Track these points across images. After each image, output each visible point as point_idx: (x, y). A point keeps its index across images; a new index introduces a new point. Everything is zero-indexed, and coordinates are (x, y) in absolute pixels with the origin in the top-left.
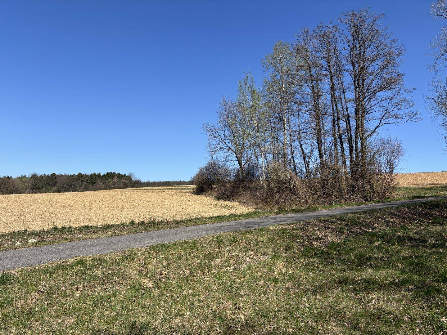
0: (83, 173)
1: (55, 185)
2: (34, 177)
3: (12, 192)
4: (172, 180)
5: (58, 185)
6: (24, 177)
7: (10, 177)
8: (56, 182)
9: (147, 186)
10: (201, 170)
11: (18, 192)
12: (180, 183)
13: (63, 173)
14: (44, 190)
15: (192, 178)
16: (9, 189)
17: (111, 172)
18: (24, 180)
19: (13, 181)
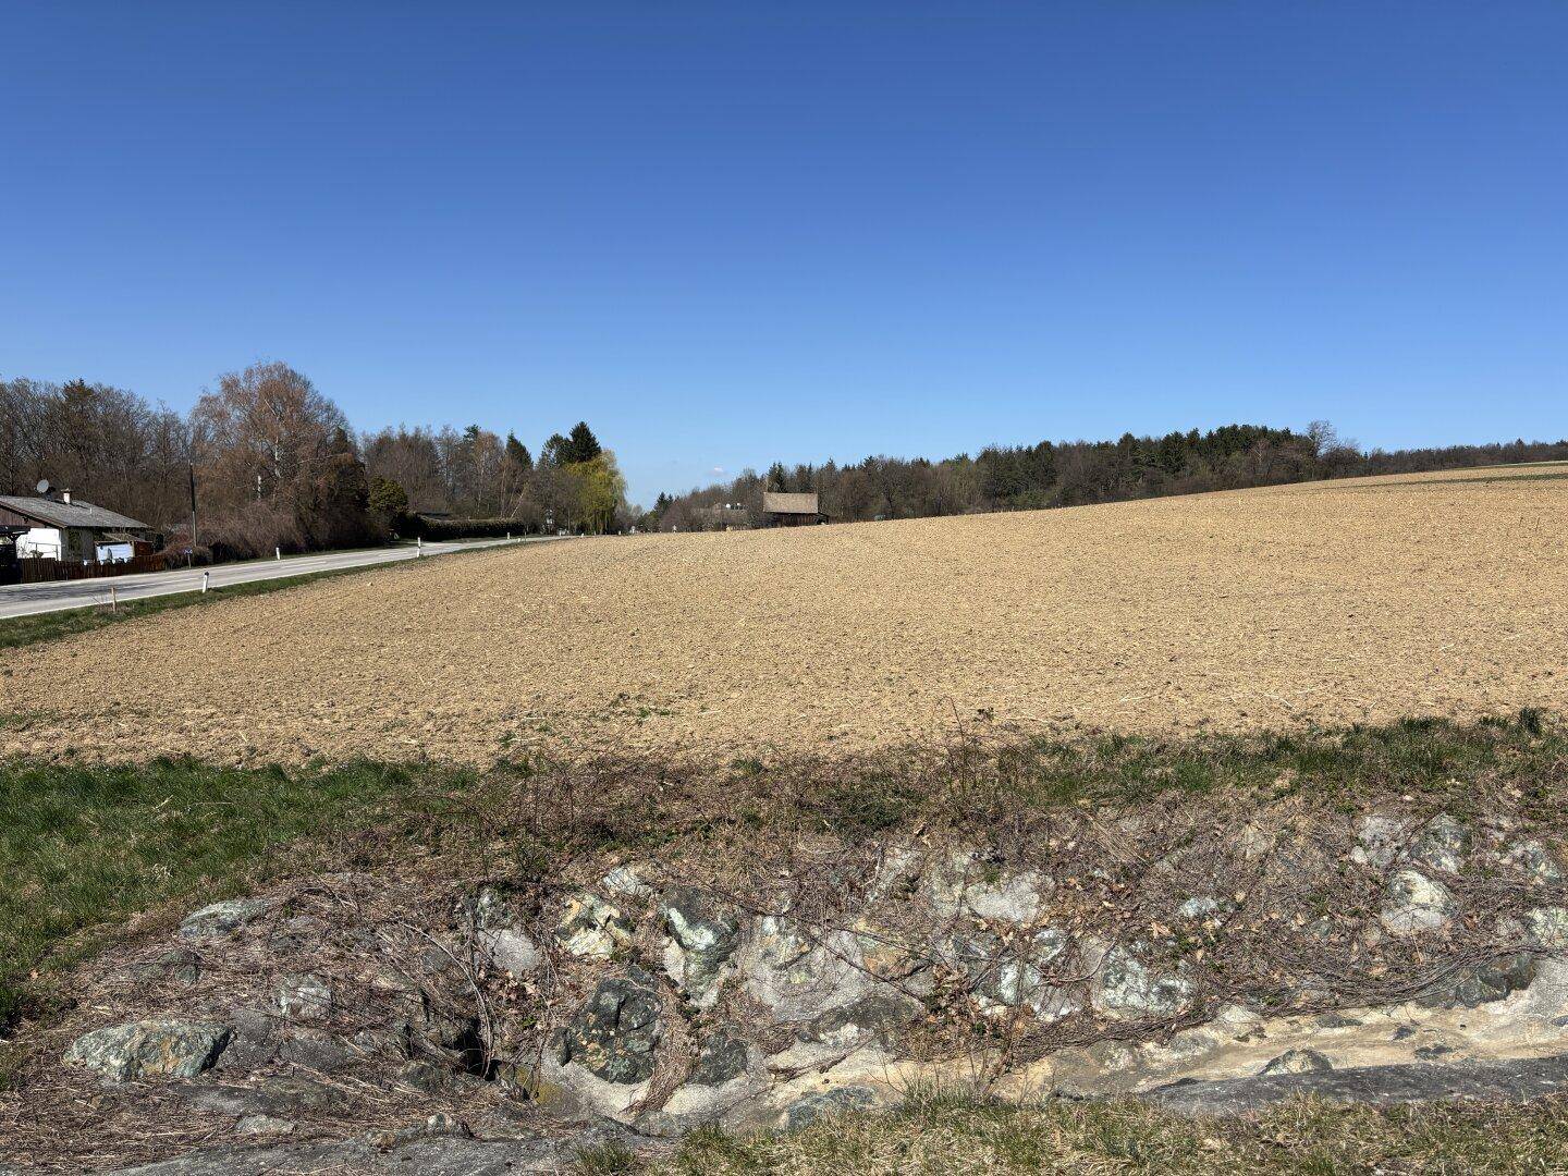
0: (1136, 436)
1: (1053, 482)
2: (989, 456)
3: (937, 512)
4: (1479, 442)
5: (1061, 480)
6: (963, 459)
7: (925, 460)
8: (1054, 471)
11: (954, 510)
12: (1517, 454)
13: (1072, 440)
14: (1019, 499)
16: (929, 497)
17: (1235, 427)
18: (963, 470)
19: (935, 471)
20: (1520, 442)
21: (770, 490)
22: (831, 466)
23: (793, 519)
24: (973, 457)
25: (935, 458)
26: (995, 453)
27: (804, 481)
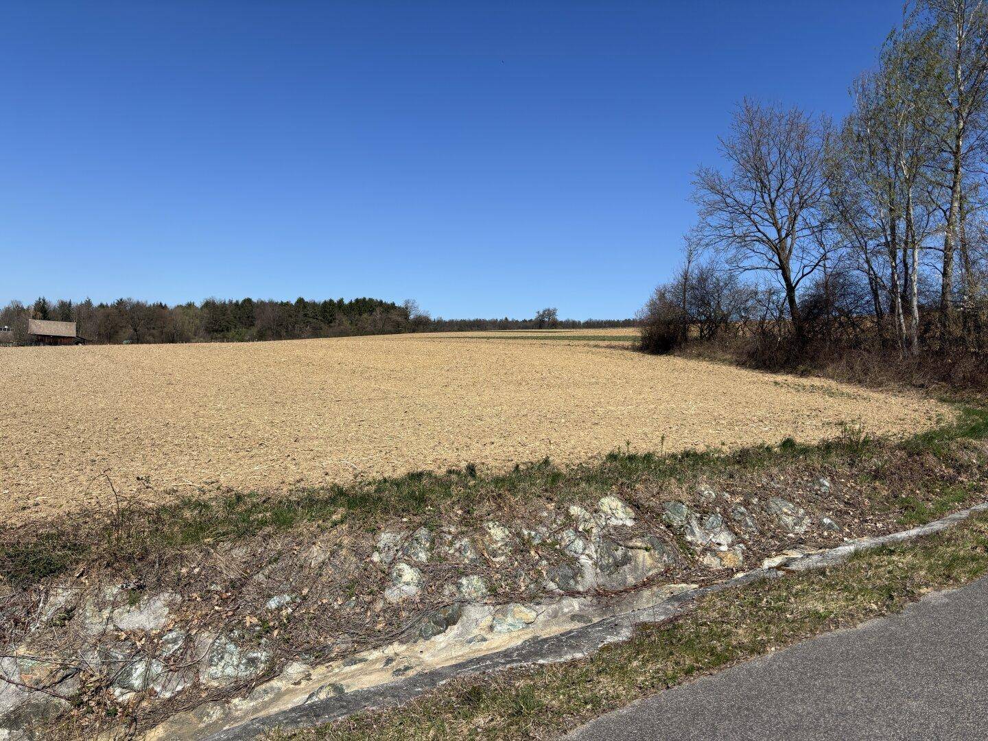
0: (307, 299)
1: (253, 325)
2: (209, 305)
3: (172, 341)
4: (488, 317)
5: (258, 323)
6: (190, 306)
7: (163, 305)
8: (253, 317)
11: (183, 338)
12: (505, 325)
13: (266, 299)
14: (230, 334)
15: (538, 312)
16: (165, 330)
17: (364, 299)
18: (191, 312)
19: (171, 312)
20: (506, 319)
21: (34, 318)
22: (88, 303)
23: (55, 340)
24: (198, 304)
25: (171, 304)
26: (214, 303)
27: (65, 312)
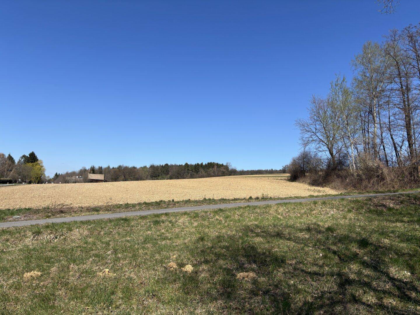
0: (189, 164)
1: (168, 174)
2: (152, 167)
3: (137, 179)
4: (264, 169)
5: (170, 173)
6: (145, 167)
7: (135, 167)
8: (168, 171)
9: (241, 175)
10: (294, 160)
11: (141, 179)
12: (271, 172)
13: (173, 164)
14: (159, 178)
15: (283, 166)
16: (135, 176)
17: (211, 163)
18: (145, 170)
19: (138, 170)
21: (90, 173)
22: (109, 167)
23: (96, 181)
24: (148, 166)
25: (138, 166)
26: (153, 166)
27: (100, 171)
